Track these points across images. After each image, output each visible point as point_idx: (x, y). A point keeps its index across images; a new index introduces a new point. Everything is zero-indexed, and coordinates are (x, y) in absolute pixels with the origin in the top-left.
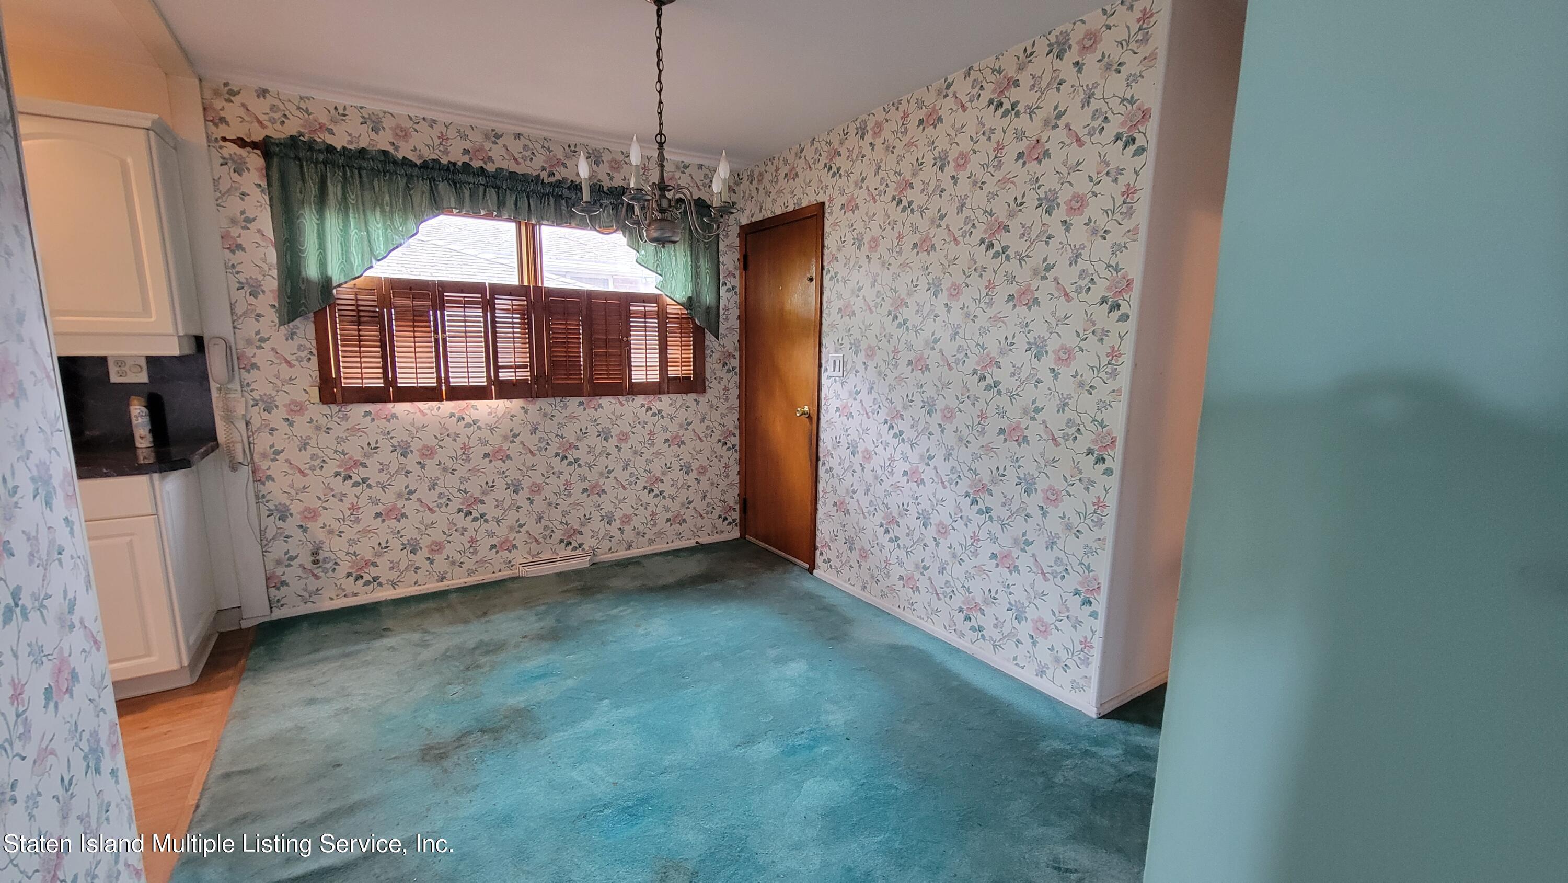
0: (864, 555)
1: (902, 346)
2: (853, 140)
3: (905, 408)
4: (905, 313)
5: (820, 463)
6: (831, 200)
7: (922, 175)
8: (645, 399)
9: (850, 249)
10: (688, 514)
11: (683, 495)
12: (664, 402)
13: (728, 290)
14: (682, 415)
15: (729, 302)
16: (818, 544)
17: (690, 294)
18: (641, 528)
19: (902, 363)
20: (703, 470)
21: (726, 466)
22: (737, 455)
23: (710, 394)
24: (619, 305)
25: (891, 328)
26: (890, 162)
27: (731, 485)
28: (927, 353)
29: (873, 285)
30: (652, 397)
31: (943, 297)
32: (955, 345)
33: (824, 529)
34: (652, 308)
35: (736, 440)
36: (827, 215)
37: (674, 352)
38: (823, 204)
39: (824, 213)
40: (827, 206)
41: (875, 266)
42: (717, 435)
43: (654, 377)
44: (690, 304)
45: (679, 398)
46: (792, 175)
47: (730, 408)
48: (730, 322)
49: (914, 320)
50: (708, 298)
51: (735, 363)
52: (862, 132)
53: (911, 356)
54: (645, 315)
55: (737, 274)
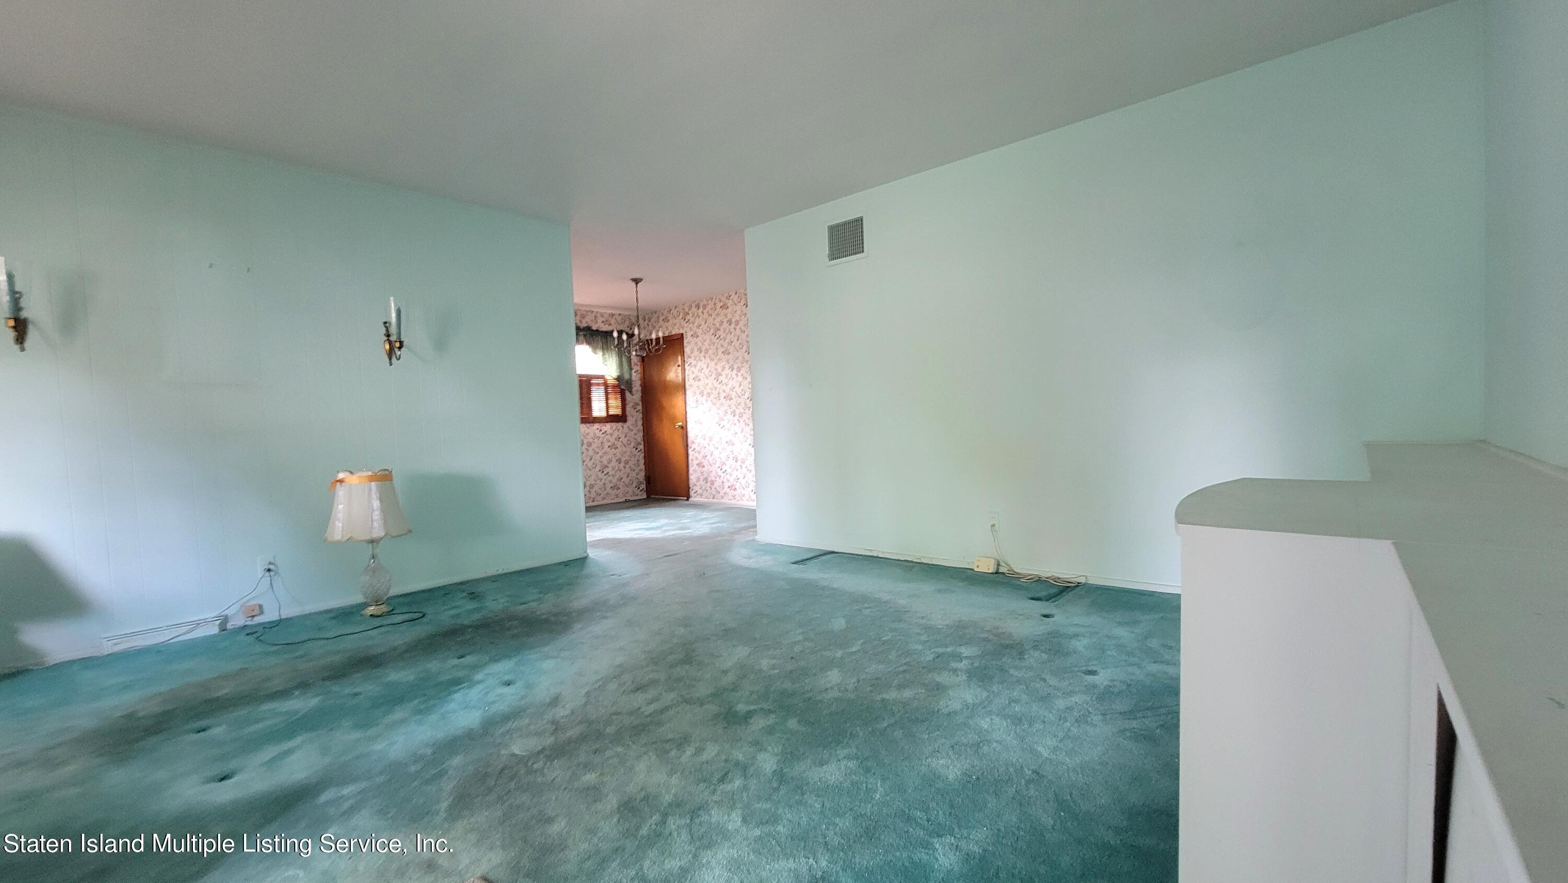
0: (713, 483)
1: (721, 391)
2: (694, 309)
3: (724, 416)
4: (721, 378)
5: (689, 448)
6: (686, 332)
7: (723, 326)
8: (598, 425)
9: (696, 353)
10: (621, 485)
11: (618, 475)
12: (608, 427)
13: (635, 372)
14: (616, 434)
15: (636, 377)
16: (691, 486)
17: (619, 374)
18: (599, 491)
19: (722, 398)
20: (627, 462)
21: (638, 461)
22: (643, 455)
23: (629, 423)
24: (586, 381)
25: (716, 384)
26: (710, 320)
27: (641, 470)
28: (731, 393)
29: (707, 367)
30: (602, 424)
31: (735, 372)
32: (741, 389)
33: (693, 478)
34: (601, 381)
35: (642, 447)
36: (684, 338)
37: (612, 402)
38: (682, 334)
39: (683, 338)
40: (684, 335)
41: (708, 360)
42: (633, 444)
43: (603, 414)
44: (618, 379)
45: (614, 425)
46: (666, 320)
47: (638, 431)
48: (637, 387)
49: (725, 381)
50: (627, 376)
51: (640, 407)
52: (698, 307)
53: (725, 395)
54: (598, 384)
55: (639, 364)
